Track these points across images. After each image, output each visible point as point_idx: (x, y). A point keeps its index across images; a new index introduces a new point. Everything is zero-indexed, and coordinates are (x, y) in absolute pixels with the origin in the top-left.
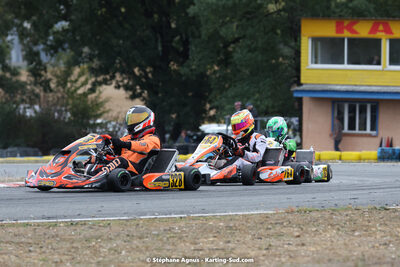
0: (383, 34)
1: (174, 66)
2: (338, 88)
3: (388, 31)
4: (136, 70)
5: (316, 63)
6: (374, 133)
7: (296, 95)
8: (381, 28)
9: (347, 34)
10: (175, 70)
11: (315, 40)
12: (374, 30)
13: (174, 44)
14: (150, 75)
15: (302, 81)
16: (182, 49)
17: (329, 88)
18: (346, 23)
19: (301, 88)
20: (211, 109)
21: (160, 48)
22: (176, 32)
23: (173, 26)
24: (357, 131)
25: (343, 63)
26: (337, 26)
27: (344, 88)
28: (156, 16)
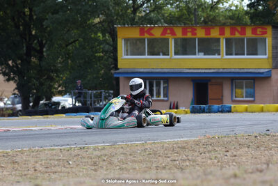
0: (170, 35)
1: (34, 60)
2: (142, 70)
3: (173, 33)
4: (10, 62)
5: (127, 55)
6: (166, 99)
7: (115, 76)
8: (169, 31)
9: (147, 36)
10: (34, 62)
11: (126, 40)
12: (164, 33)
13: (33, 45)
14: (19, 66)
15: (119, 67)
16: (38, 48)
17: (136, 70)
18: (146, 29)
19: (118, 71)
20: (59, 86)
21: (25, 48)
22: (35, 37)
23: (33, 33)
24: (155, 98)
25: (145, 55)
26: (140, 31)
27: (145, 71)
28: (21, 27)
